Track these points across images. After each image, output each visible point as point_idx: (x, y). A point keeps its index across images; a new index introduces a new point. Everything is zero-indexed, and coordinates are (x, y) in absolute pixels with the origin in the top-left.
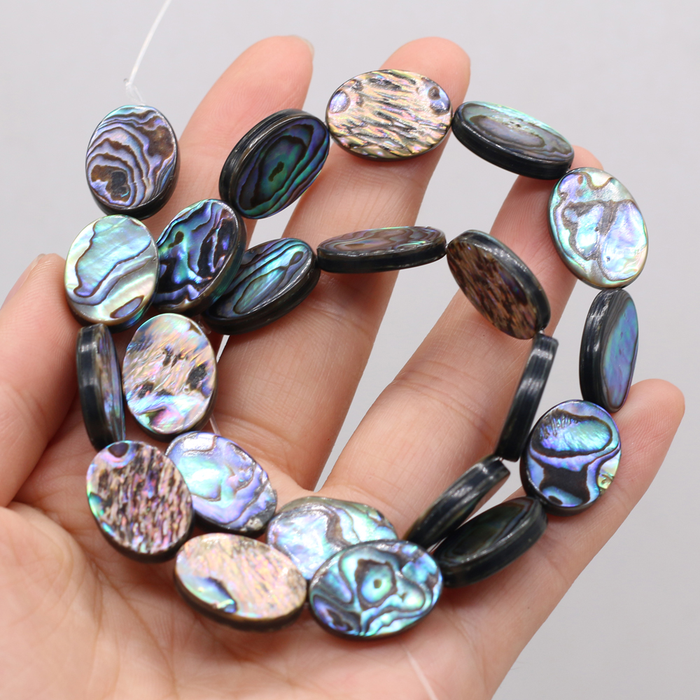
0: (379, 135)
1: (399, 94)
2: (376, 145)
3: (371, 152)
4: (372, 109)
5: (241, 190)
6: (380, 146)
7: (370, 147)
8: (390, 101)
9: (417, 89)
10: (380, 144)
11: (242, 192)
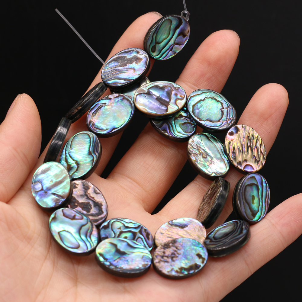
0: (256, 149)
1: (236, 147)
2: (260, 149)
3: (264, 150)
4: (247, 155)
5: (245, 213)
6: (261, 148)
7: (262, 151)
8: (241, 149)
9: (232, 140)
10: (260, 148)
11: (246, 214)
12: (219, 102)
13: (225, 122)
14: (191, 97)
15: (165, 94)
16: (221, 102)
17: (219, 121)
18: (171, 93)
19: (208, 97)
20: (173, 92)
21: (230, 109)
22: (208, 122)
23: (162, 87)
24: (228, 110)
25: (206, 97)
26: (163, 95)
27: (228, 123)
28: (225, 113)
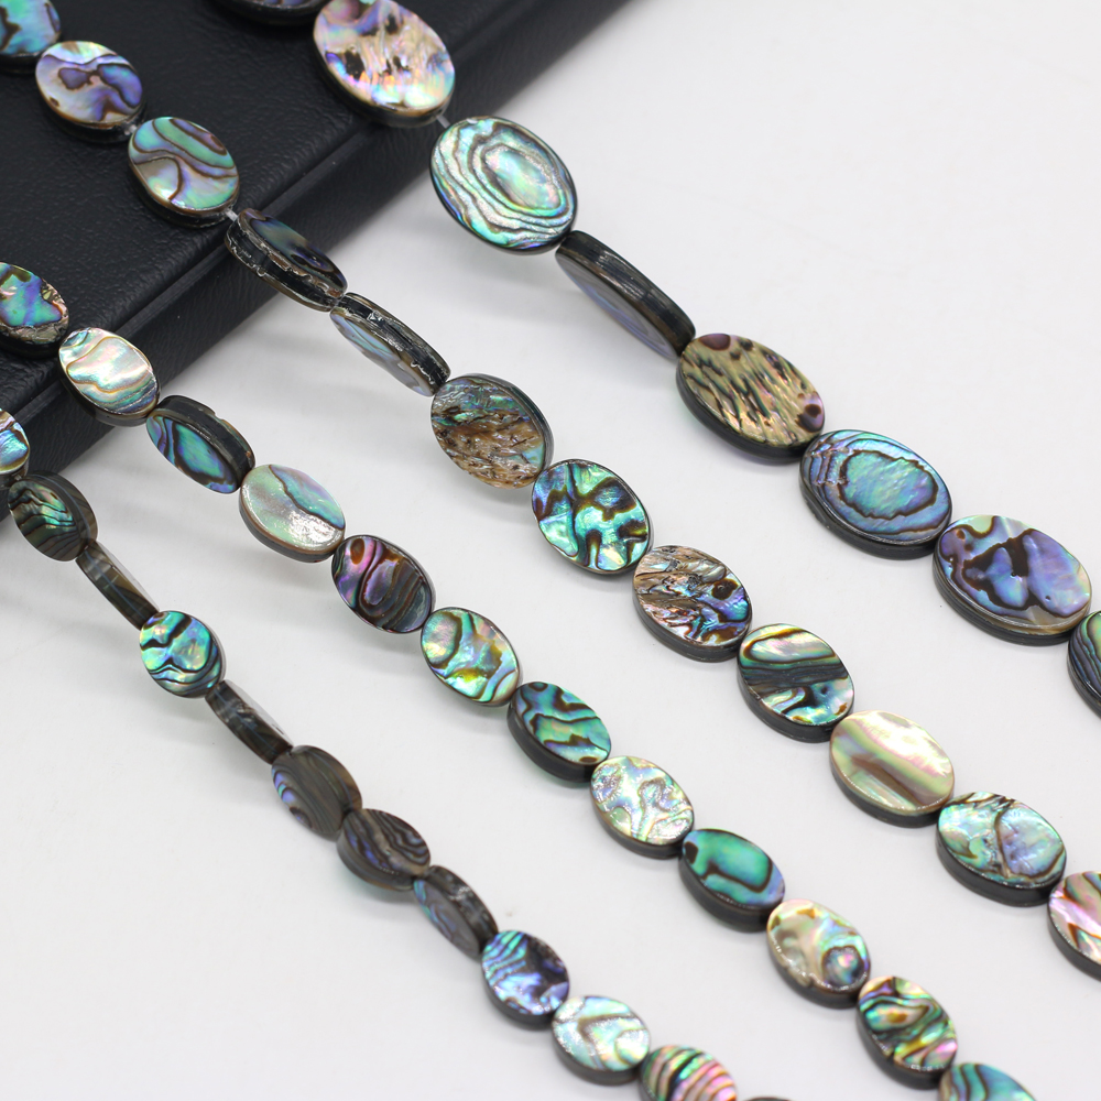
12: (850, 501)
13: (841, 448)
14: (936, 527)
15: (993, 570)
16: (842, 502)
17: (857, 453)
18: (977, 559)
19: (881, 520)
20: (972, 556)
21: (818, 478)
22: (891, 455)
23: (985, 589)
24: (826, 477)
25: (887, 522)
26: (1002, 573)
27: (832, 445)
28: (835, 473)
